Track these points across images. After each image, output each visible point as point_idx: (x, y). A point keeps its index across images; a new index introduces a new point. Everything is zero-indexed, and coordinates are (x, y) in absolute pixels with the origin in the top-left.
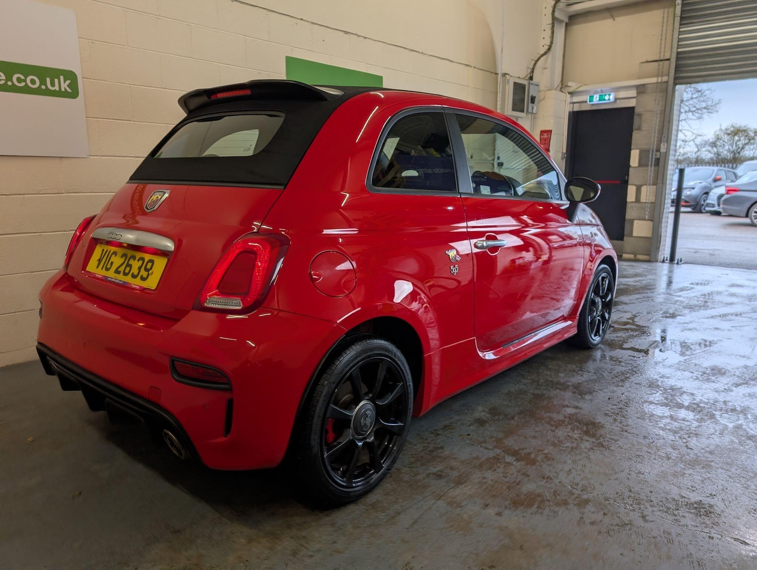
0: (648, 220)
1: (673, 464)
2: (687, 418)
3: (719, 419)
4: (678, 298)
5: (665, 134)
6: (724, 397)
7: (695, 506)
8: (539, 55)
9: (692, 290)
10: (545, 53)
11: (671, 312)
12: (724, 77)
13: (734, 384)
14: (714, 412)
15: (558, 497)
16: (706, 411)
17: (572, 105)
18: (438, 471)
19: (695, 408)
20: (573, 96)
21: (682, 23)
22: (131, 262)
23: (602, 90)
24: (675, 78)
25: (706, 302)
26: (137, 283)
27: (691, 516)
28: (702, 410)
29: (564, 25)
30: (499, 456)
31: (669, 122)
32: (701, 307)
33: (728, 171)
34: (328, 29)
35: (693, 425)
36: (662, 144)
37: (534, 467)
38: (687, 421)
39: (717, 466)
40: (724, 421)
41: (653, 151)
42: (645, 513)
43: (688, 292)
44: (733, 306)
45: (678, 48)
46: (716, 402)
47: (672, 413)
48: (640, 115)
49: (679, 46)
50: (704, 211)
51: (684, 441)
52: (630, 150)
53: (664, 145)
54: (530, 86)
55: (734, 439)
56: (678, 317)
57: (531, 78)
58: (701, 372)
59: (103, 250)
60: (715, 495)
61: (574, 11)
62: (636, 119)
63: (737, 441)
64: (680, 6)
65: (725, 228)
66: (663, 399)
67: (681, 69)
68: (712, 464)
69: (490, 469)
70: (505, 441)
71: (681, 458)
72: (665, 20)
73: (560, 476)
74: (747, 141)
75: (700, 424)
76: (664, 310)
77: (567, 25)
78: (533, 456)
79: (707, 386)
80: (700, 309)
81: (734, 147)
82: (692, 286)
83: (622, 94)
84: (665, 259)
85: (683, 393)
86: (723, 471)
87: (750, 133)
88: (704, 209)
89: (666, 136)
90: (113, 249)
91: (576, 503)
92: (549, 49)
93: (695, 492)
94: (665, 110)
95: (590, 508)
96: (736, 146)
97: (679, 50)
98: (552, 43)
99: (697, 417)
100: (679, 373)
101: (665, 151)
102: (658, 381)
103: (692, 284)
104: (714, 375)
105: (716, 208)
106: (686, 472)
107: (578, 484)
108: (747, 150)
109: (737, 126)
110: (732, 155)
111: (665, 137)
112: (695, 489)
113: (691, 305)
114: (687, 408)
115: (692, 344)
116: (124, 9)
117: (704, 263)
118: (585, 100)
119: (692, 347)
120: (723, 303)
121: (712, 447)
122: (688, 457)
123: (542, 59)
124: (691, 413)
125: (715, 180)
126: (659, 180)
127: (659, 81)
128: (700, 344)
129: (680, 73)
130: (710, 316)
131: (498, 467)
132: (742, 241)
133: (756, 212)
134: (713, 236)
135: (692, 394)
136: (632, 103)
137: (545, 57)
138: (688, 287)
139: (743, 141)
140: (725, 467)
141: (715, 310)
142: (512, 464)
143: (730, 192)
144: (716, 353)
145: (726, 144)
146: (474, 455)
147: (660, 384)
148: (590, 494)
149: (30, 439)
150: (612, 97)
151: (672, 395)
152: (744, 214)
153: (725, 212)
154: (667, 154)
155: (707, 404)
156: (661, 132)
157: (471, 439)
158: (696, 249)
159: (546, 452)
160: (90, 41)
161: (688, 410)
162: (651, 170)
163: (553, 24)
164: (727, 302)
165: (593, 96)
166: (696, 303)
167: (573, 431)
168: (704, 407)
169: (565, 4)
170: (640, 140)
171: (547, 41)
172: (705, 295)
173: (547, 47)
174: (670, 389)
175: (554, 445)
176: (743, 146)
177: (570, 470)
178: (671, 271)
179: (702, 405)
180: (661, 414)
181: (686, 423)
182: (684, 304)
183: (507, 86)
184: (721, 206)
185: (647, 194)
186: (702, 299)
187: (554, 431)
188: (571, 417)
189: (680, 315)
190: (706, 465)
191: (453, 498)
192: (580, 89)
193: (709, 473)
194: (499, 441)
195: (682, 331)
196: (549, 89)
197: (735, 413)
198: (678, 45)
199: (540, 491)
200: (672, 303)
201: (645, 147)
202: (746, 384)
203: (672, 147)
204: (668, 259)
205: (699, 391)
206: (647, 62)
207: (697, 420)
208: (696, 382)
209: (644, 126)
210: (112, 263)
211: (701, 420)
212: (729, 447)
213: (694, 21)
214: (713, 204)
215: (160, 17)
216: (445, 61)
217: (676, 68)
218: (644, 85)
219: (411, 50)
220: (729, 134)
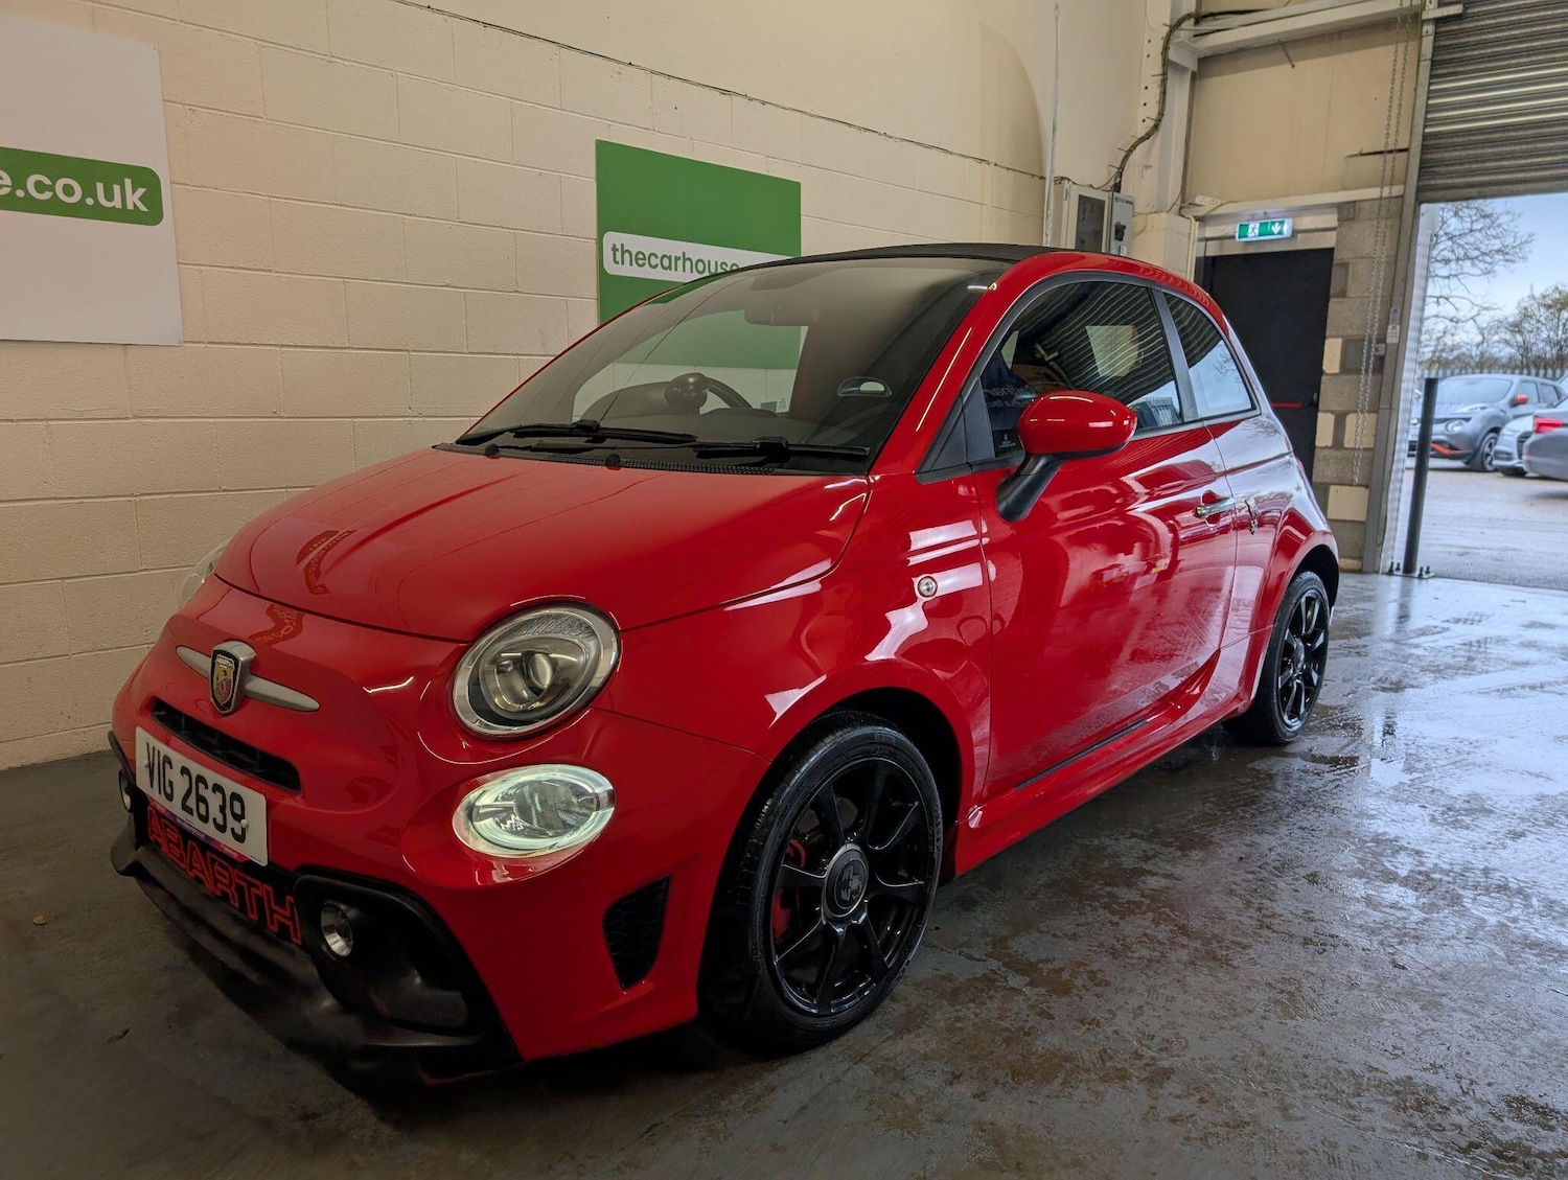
0: (1358, 485)
1: (1360, 1000)
2: (1402, 903)
3: (1468, 906)
4: (1414, 651)
5: (1396, 307)
6: (1487, 860)
7: (1397, 1088)
8: (1135, 140)
9: (1445, 634)
10: (1148, 136)
11: (1394, 678)
12: (1522, 187)
13: (1510, 833)
14: (1461, 892)
15: (1109, 1063)
16: (1443, 889)
17: (1203, 244)
19: (1420, 881)
20: (1205, 226)
21: (1435, 73)
23: (1265, 213)
24: (1419, 190)
25: (1471, 659)
27: (1384, 1109)
28: (1434, 887)
29: (1188, 77)
30: (996, 973)
31: (1405, 280)
32: (1459, 668)
33: (1542, 384)
34: (685, 84)
35: (1412, 918)
36: (1390, 327)
37: (1065, 999)
38: (1401, 909)
39: (1453, 1004)
40: (1479, 912)
41: (1370, 341)
42: (1288, 1100)
43: (1437, 637)
44: (1528, 669)
45: (1425, 127)
46: (1468, 869)
47: (1370, 892)
48: (1345, 265)
49: (1427, 123)
50: (1489, 468)
51: (1390, 950)
52: (1324, 338)
53: (1394, 328)
54: (1115, 203)
56: (1409, 690)
57: (1117, 188)
58: (1443, 806)
60: (1441, 1066)
61: (1209, 48)
62: (1336, 273)
63: (1502, 954)
64: (1432, 38)
65: (1532, 505)
66: (1356, 861)
67: (1431, 169)
68: (1444, 1000)
69: (973, 1001)
70: (1010, 943)
71: (1379, 986)
72: (1399, 67)
73: (1116, 1020)
75: (1428, 916)
76: (1380, 675)
77: (1194, 77)
78: (1065, 976)
79: (1452, 836)
80: (1456, 674)
81: (1560, 333)
82: (1446, 625)
83: (1308, 222)
84: (1395, 567)
85: (1399, 850)
86: (1465, 1017)
88: (1490, 463)
89: (1399, 310)
91: (1145, 1075)
92: (1156, 127)
93: (1398, 1060)
94: (1397, 257)
95: (1172, 1086)
97: (1427, 130)
98: (1161, 114)
99: (1422, 900)
100: (1395, 808)
101: (1396, 341)
102: (1351, 823)
103: (1447, 620)
104: (1470, 812)
105: (1515, 462)
106: (1384, 1017)
107: (1152, 1038)
110: (1554, 351)
111: (1396, 311)
112: (1399, 1052)
113: (1438, 666)
114: (1405, 882)
115: (1432, 748)
116: (259, 42)
117: (1476, 577)
118: (1231, 234)
119: (1429, 753)
120: (1508, 662)
121: (1447, 965)
122: (1393, 985)
123: (1140, 147)
124: (1410, 892)
125: (1515, 403)
126: (1383, 402)
127: (1385, 194)
128: (1447, 748)
129: (1429, 179)
130: (1477, 689)
131: (991, 998)
134: (1504, 520)
135: (1418, 853)
136: (1328, 241)
137: (1146, 142)
138: (1436, 627)
140: (1470, 1008)
141: (1488, 675)
142: (1019, 992)
143: (1543, 428)
144: (1480, 766)
145: (1543, 328)
146: (943, 973)
148: (1176, 1059)
149: (39, 919)
150: (1287, 229)
151: (1374, 854)
153: (1533, 471)
154: (1399, 348)
155: (1447, 873)
156: (1389, 301)
157: (941, 938)
158: (1465, 547)
159: (1095, 967)
160: (188, 107)
161: (1406, 885)
162: (1367, 380)
163: (1164, 74)
164: (1517, 659)
165: (1248, 225)
166: (1449, 660)
167: (1158, 925)
168: (1441, 880)
169: (1192, 33)
170: (1345, 317)
171: (1152, 111)
172: (1471, 645)
173: (1150, 124)
174: (1373, 841)
175: (1114, 953)
177: (1140, 1007)
178: (1406, 593)
179: (1436, 876)
181: (1399, 914)
182: (1423, 664)
183: (1066, 203)
184: (1524, 457)
185: (1358, 430)
186: (1462, 653)
187: (1117, 924)
188: (1154, 896)
189: (1413, 687)
190: (1431, 1002)
191: (887, 1060)
192: (1217, 212)
193: (1434, 1020)
194: (999, 943)
196: (1154, 210)
197: (1506, 894)
198: (1426, 119)
199: (1072, 1050)
200: (1399, 661)
201: (1355, 333)
203: (1412, 334)
204: (1401, 567)
205: (1435, 846)
206: (1362, 155)
207: (1421, 909)
208: (1430, 827)
209: (1354, 290)
211: (1431, 908)
212: (1483, 965)
213: (1461, 69)
214: (1508, 454)
215: (333, 60)
216: (934, 150)
217: (1421, 168)
218: (1354, 202)
219: (860, 128)
220: (1550, 307)
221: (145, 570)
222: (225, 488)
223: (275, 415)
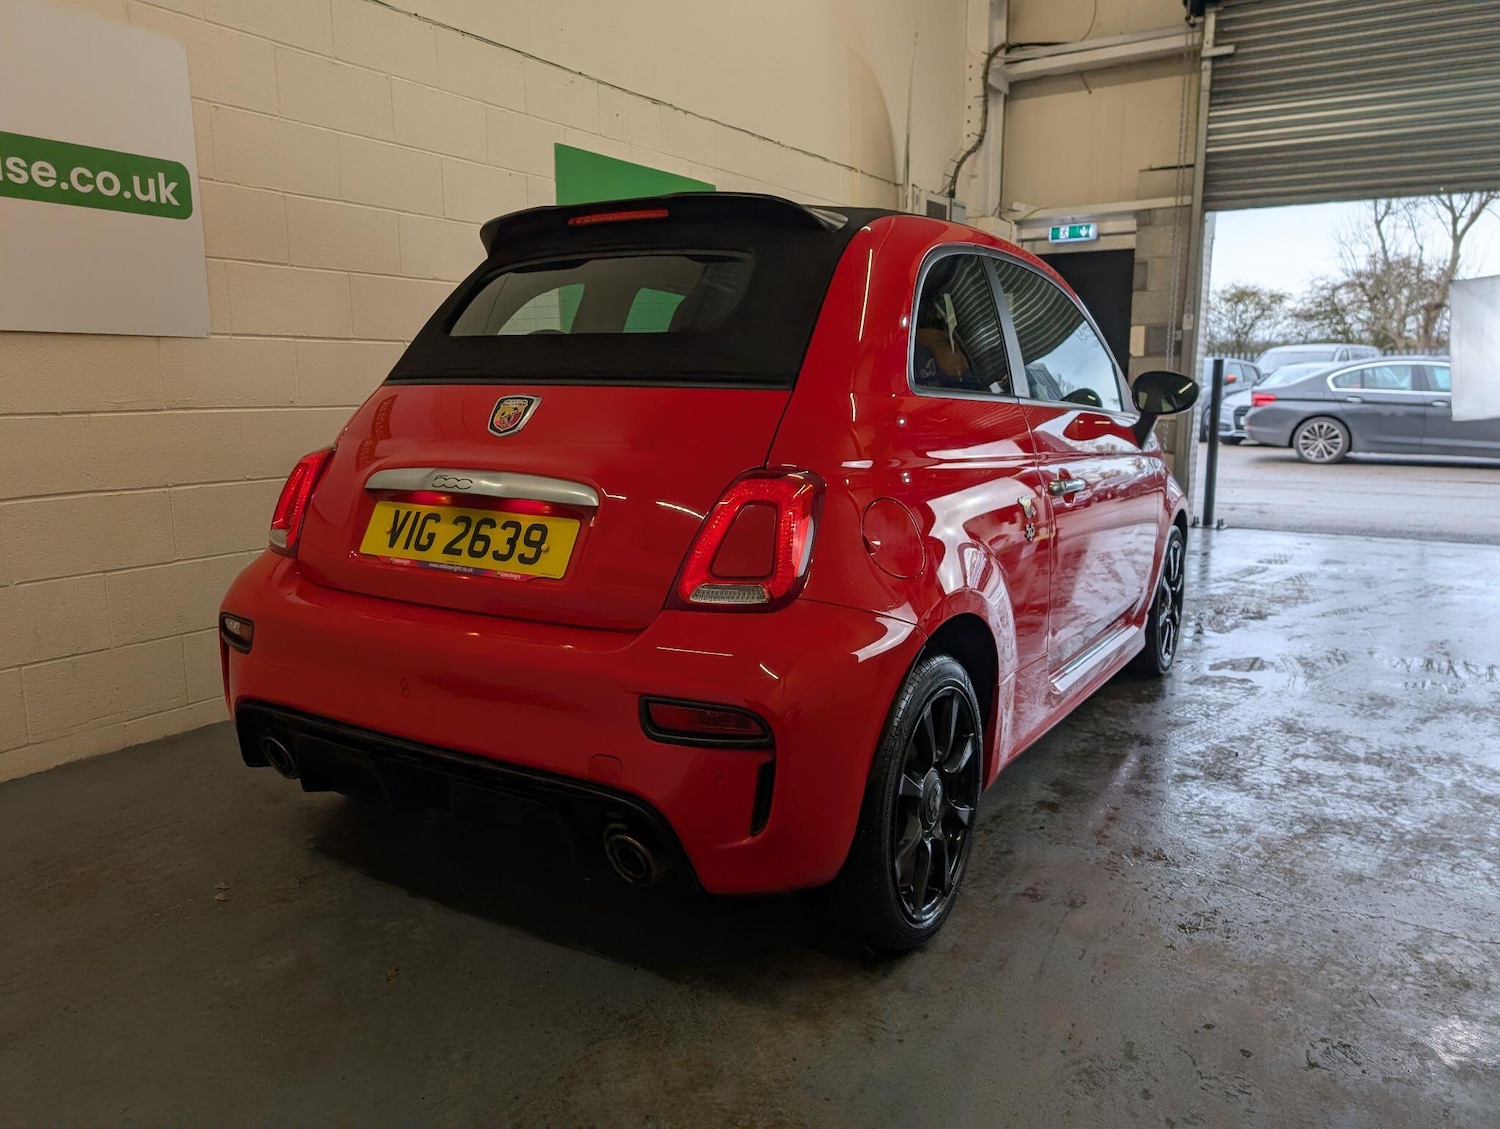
1: (1394, 848)
2: (1376, 778)
3: (1424, 775)
4: (1253, 587)
5: (1189, 298)
6: (1414, 741)
8: (963, 153)
9: (1267, 572)
10: (974, 150)
11: (1253, 608)
12: (1287, 199)
13: (1416, 719)
14: (1412, 765)
16: (1398, 764)
18: (1028, 889)
19: (1377, 759)
20: (1021, 229)
21: (1214, 101)
22: (485, 530)
23: (1073, 219)
24: (1205, 200)
25: (1299, 591)
26: (512, 569)
28: (1390, 763)
29: (1003, 98)
31: (1196, 276)
32: (1296, 599)
33: (1246, 365)
34: (625, 94)
35: (1391, 787)
36: (1185, 317)
38: (1378, 781)
39: (1459, 844)
40: (1435, 778)
41: (1171, 329)
43: (1263, 575)
44: (1348, 596)
45: (1208, 146)
46: (1406, 748)
47: (1348, 771)
48: (1144, 264)
49: (1209, 144)
51: (1390, 811)
52: (1129, 326)
53: (1188, 317)
54: (954, 208)
55: (1464, 803)
56: (1269, 617)
57: (952, 194)
58: (1356, 703)
59: (397, 513)
61: (1020, 74)
62: (1136, 270)
63: (1469, 806)
64: (1209, 73)
65: (1257, 467)
66: (1322, 749)
67: (1217, 183)
68: (1452, 842)
72: (1186, 96)
74: (1259, 312)
75: (1400, 784)
76: (1241, 607)
77: (1007, 99)
79: (1378, 725)
80: (1297, 603)
81: (1237, 322)
82: (1265, 565)
83: (1110, 226)
84: (1198, 520)
85: (1346, 739)
86: (1472, 852)
87: (1263, 297)
89: (1192, 302)
90: (426, 510)
92: (980, 141)
94: (1188, 255)
96: (1241, 321)
97: (1210, 150)
98: (984, 130)
99: (1389, 773)
100: (1322, 707)
101: (1190, 327)
102: (1296, 722)
103: (1260, 562)
104: (1378, 707)
105: (1233, 432)
108: (1259, 329)
109: (1241, 285)
110: (1234, 338)
111: (1189, 302)
113: (1279, 597)
114: (1367, 761)
115: (1317, 661)
116: (272, 42)
118: (1044, 236)
119: (1318, 664)
120: (1328, 592)
121: (1438, 819)
123: (969, 159)
124: (1376, 768)
125: (1227, 382)
127: (1179, 203)
128: (1329, 660)
129: (1214, 191)
130: (1320, 613)
132: (1292, 489)
133: (1306, 438)
134: (1242, 481)
135: (1362, 739)
136: (1128, 242)
137: (973, 155)
138: (1257, 567)
139: (1253, 312)
140: (1473, 845)
141: (1321, 603)
143: (1260, 403)
144: (1361, 672)
145: (1224, 318)
147: (1302, 726)
150: (1092, 232)
151: (1331, 743)
152: (1285, 441)
153: (1253, 438)
154: (1194, 334)
155: (1393, 751)
156: (1183, 296)
157: (1050, 836)
158: (1230, 504)
160: (211, 104)
161: (1369, 764)
162: (1169, 362)
163: (986, 96)
165: (1058, 229)
166: (1282, 592)
168: (1392, 758)
169: (1005, 61)
170: (1146, 308)
171: (977, 127)
172: (1292, 580)
173: (976, 138)
174: (1323, 733)
176: (1253, 321)
178: (1207, 543)
179: (1386, 755)
180: (1332, 774)
181: (1379, 784)
182: (1267, 596)
183: (917, 206)
184: (1243, 428)
186: (1290, 586)
189: (1271, 614)
190: (1445, 845)
192: (1033, 216)
195: (1289, 640)
196: (981, 214)
197: (1444, 764)
198: (1208, 141)
200: (1247, 595)
201: (1156, 321)
202: (1434, 718)
203: (1202, 322)
204: (1201, 520)
205: (1369, 733)
206: (1151, 170)
207: (1392, 779)
208: (1357, 719)
209: (1153, 285)
210: (431, 536)
211: (1398, 778)
212: (1462, 815)
213: (1234, 99)
214: (1227, 425)
215: (336, 61)
216: (816, 159)
217: (1205, 182)
218: (1149, 210)
219: (760, 137)
220: (1228, 300)
221: (179, 560)
222: (247, 477)
223: (291, 405)
